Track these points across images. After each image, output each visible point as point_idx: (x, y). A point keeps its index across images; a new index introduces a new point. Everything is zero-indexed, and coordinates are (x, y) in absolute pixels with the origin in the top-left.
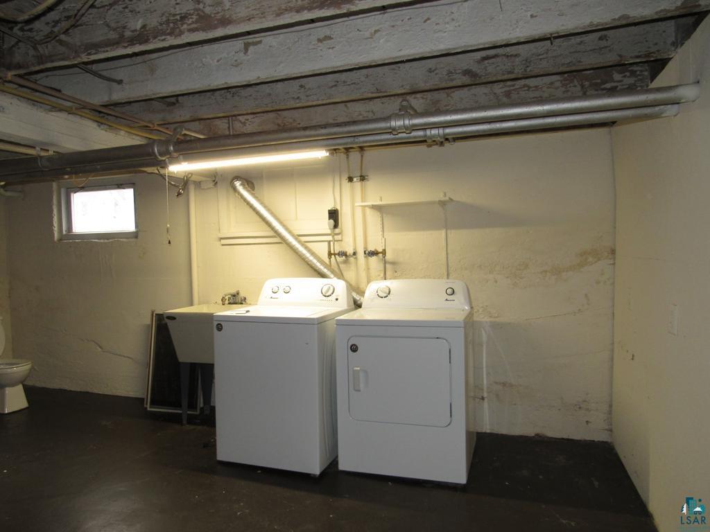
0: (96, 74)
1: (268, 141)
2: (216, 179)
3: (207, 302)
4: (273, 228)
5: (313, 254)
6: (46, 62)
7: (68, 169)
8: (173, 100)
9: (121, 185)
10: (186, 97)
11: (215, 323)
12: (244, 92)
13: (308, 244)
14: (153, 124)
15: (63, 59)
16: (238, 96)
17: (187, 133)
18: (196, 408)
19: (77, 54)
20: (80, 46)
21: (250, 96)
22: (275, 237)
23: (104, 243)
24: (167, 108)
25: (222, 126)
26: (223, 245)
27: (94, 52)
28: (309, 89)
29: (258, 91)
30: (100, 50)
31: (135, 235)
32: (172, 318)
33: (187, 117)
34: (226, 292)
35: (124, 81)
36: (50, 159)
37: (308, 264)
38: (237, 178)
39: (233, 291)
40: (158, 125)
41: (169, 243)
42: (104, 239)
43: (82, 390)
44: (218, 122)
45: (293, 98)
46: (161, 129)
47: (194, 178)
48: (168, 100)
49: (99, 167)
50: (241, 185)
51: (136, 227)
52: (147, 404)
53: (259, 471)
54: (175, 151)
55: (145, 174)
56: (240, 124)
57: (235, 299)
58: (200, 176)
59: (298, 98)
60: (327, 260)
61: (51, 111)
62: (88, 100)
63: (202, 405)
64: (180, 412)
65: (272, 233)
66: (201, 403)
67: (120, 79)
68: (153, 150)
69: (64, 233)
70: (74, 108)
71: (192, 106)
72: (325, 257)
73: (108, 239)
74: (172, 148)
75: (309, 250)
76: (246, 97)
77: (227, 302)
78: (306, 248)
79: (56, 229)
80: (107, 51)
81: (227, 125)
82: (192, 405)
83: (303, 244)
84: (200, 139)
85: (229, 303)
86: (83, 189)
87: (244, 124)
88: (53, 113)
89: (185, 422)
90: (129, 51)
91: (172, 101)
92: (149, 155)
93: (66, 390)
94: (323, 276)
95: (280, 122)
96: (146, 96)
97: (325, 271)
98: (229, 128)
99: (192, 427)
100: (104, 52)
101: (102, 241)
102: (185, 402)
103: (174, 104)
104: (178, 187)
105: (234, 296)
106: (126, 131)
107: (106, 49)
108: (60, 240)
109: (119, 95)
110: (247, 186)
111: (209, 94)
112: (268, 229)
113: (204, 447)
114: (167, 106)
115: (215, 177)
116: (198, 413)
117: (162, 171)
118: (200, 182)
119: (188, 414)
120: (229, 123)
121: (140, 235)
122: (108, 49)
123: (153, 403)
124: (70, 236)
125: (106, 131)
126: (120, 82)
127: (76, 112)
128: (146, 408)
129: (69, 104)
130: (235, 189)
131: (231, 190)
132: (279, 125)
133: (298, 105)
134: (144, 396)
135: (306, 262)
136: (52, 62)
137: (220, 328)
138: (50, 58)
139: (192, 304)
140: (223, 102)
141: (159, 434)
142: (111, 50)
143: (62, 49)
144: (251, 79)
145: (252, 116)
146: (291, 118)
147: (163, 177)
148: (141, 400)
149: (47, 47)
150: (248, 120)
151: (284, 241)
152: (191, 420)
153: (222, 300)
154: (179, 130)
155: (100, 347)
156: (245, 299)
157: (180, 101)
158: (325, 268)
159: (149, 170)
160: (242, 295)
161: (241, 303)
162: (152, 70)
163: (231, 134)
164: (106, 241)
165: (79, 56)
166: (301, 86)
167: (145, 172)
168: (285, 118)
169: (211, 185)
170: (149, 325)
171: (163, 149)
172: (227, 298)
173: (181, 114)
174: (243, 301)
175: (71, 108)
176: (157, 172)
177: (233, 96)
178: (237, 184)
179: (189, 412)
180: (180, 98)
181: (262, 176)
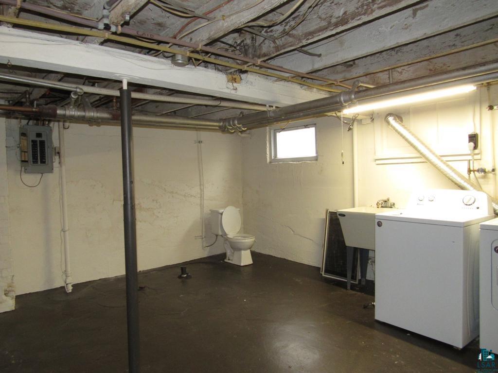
0: (306, 53)
1: (429, 83)
2: (372, 117)
3: (364, 205)
4: (419, 151)
5: (454, 170)
6: (281, 50)
7: (283, 117)
8: (351, 63)
9: (307, 125)
10: (361, 59)
11: (377, 221)
12: (405, 49)
13: (449, 163)
14: (337, 82)
15: (291, 46)
16: (401, 52)
17: (362, 85)
18: (356, 279)
19: (300, 40)
20: (302, 36)
21: (411, 50)
22: (421, 158)
23: (296, 164)
24: (348, 69)
25: (383, 78)
26: (377, 164)
27: (310, 37)
28: (465, 36)
29: (417, 46)
30: (314, 35)
31: (316, 159)
32: (343, 215)
33: (362, 74)
34: (379, 199)
35: (322, 55)
36: (274, 112)
37: (449, 179)
38: (390, 114)
39: (385, 199)
40: (340, 82)
41: (343, 163)
42: (296, 161)
43: (282, 257)
44: (380, 75)
45: (449, 46)
46: (341, 85)
47: (359, 118)
48: (348, 63)
49: (302, 114)
50: (394, 119)
51: (317, 153)
52: (322, 272)
53: (408, 334)
54: (355, 98)
55: (327, 117)
56: (398, 74)
57: (386, 204)
58: (363, 115)
59: (454, 45)
60: (466, 175)
61: (276, 81)
62: (299, 71)
63: (360, 278)
64: (346, 281)
65: (418, 155)
66: (359, 276)
67: (319, 53)
68: (340, 99)
69: (273, 158)
70: (290, 78)
71: (365, 65)
72: (465, 173)
73: (298, 161)
74: (353, 97)
75: (451, 168)
76: (407, 52)
77: (380, 206)
78: (448, 166)
79: (268, 156)
80: (319, 35)
81: (388, 76)
82: (354, 277)
83: (445, 163)
84: (371, 88)
85: (382, 207)
86: (283, 130)
87: (401, 73)
88: (277, 83)
89: (349, 288)
90: (334, 32)
91: (349, 64)
92: (337, 103)
93: (272, 256)
94: (462, 188)
95: (431, 67)
96: (337, 62)
97: (465, 184)
98: (389, 77)
99: (354, 292)
100: (317, 36)
101: (295, 163)
102: (349, 274)
103: (352, 65)
104: (349, 124)
105: (386, 202)
106: (317, 89)
107: (318, 34)
108: (270, 162)
109: (319, 64)
110: (398, 120)
111: (378, 55)
112: (416, 152)
113: (364, 308)
114: (347, 68)
115: (372, 115)
116: (357, 283)
117: (338, 114)
118: (361, 120)
119: (351, 283)
120: (389, 74)
121: (319, 158)
122: (320, 33)
123: (327, 271)
124: (276, 160)
125: (305, 90)
126: (320, 56)
127: (292, 80)
128: (322, 274)
129: (287, 75)
130: (388, 123)
131: (385, 124)
132: (430, 70)
133: (453, 51)
134: (320, 266)
135: (447, 177)
136: (284, 48)
137: (380, 224)
138: (284, 47)
139: (354, 207)
140: (388, 59)
141: (332, 293)
142: (322, 34)
143: (291, 39)
144: (419, 36)
145: (408, 66)
146: (442, 63)
147: (339, 118)
148: (318, 269)
149: (281, 40)
150: (404, 69)
151: (428, 160)
152: (353, 287)
153: (377, 204)
154: (356, 83)
155: (293, 231)
156: (394, 204)
157: (356, 63)
158: (465, 181)
159: (329, 114)
160: (391, 201)
161: (392, 207)
162: (342, 44)
163: (391, 82)
164: (298, 163)
165: (301, 42)
166: (457, 35)
167: (327, 115)
168: (436, 63)
169: (369, 121)
170: (323, 219)
171: (347, 98)
172: (380, 203)
173: (356, 72)
174: (392, 206)
175: (288, 77)
176: (334, 115)
177: (397, 53)
178: (391, 119)
179: (352, 282)
180: (356, 61)
181: (409, 112)
